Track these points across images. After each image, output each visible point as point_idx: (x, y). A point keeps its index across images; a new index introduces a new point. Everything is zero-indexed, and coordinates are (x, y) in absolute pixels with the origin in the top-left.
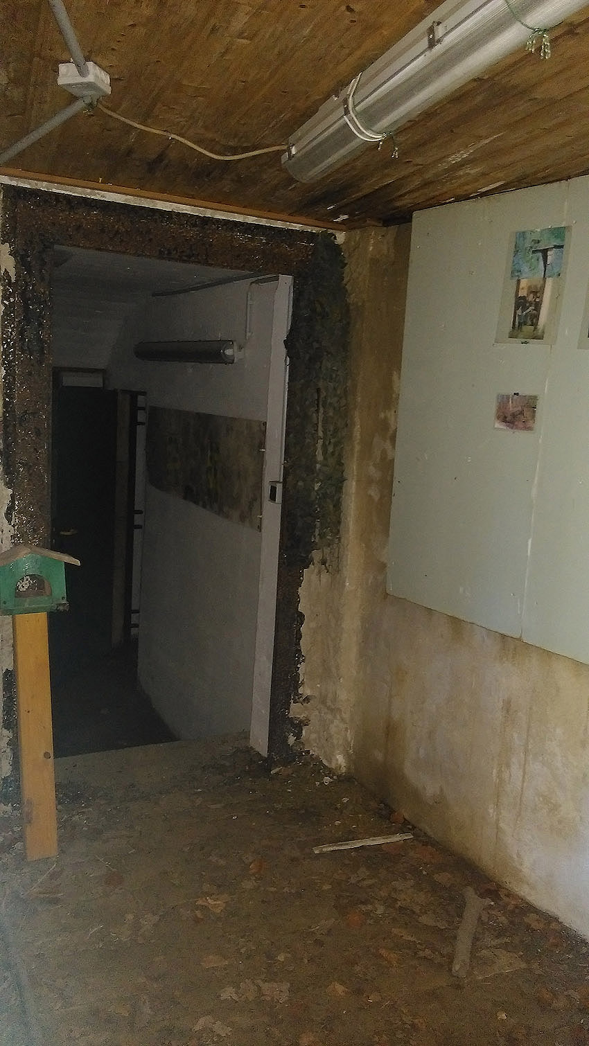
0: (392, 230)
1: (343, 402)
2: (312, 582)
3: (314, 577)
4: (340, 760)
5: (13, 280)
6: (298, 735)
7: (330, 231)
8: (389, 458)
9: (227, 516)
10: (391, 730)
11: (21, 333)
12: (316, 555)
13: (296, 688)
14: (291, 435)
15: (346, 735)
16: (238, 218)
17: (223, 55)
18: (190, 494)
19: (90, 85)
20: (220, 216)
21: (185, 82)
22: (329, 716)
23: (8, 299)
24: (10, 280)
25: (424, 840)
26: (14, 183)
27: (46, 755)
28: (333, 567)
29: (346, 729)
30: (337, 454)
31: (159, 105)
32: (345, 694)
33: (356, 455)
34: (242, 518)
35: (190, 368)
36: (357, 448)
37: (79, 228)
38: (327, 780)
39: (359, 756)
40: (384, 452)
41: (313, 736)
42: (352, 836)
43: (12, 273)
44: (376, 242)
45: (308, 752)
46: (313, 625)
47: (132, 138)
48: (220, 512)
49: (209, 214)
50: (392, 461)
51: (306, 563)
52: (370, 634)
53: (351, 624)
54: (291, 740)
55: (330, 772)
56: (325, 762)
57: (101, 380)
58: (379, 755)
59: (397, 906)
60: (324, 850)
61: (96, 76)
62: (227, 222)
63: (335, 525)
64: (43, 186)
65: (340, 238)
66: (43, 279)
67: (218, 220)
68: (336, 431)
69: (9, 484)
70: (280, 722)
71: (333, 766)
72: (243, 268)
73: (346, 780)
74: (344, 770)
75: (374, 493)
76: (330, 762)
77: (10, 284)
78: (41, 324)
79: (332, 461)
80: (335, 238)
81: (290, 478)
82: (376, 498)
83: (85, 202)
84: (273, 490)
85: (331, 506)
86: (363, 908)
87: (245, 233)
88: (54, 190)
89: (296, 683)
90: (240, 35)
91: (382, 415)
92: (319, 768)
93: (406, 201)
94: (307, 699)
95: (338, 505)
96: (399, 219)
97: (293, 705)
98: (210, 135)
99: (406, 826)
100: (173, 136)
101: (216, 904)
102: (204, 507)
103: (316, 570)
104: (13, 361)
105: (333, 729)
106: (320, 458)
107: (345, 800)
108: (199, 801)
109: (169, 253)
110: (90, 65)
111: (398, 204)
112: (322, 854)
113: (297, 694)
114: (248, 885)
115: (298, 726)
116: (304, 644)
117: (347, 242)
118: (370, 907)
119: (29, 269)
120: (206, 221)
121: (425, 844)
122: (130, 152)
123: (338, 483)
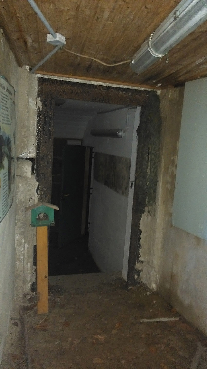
0: (178, 89)
1: (158, 152)
2: (145, 219)
3: (146, 217)
4: (154, 286)
5: (41, 110)
6: (139, 275)
7: (155, 90)
8: (174, 174)
9: (118, 192)
10: (173, 277)
11: (43, 128)
12: (146, 209)
13: (138, 258)
14: (138, 165)
15: (156, 277)
16: (121, 86)
17: (103, 27)
18: (106, 183)
19: (58, 41)
20: (114, 86)
21: (92, 39)
22: (150, 269)
23: (39, 117)
24: (40, 110)
25: (183, 320)
26: (42, 77)
27: (46, 277)
28: (153, 213)
29: (156, 275)
30: (155, 172)
31: (85, 47)
32: (156, 262)
33: (162, 172)
34: (123, 193)
35: (108, 139)
36: (163, 170)
37: (64, 91)
38: (148, 293)
39: (161, 285)
40: (173, 172)
41: (144, 276)
42: (156, 316)
43: (41, 108)
44: (172, 93)
45: (142, 282)
46: (145, 235)
47: (79, 59)
48: (116, 190)
49: (110, 85)
50: (175, 175)
51: (143, 212)
52: (166, 239)
53: (159, 235)
54: (136, 277)
55: (150, 290)
56: (148, 286)
57: (80, 143)
58: (168, 286)
59: (170, 347)
60: (144, 321)
61: (60, 38)
62: (116, 88)
63: (154, 198)
64: (52, 77)
65: (159, 92)
66: (51, 109)
67: (113, 87)
68: (155, 164)
69: (38, 180)
70: (132, 270)
71: (151, 288)
72: (122, 104)
73: (156, 294)
74: (155, 290)
75: (169, 186)
76: (150, 286)
77: (40, 111)
78: (50, 125)
79: (153, 174)
80: (157, 93)
81: (137, 180)
82: (170, 189)
83: (67, 82)
84: (132, 184)
85: (152, 191)
86: (156, 346)
87: (123, 91)
88: (56, 79)
89: (138, 256)
90: (108, 20)
91: (172, 158)
92: (146, 288)
93: (182, 78)
94: (142, 262)
95: (155, 191)
96: (181, 85)
97: (137, 264)
98: (105, 57)
99: (177, 314)
100: (92, 58)
101: (101, 338)
102: (111, 188)
103: (146, 215)
104: (40, 138)
105: (152, 274)
106: (149, 173)
107: (155, 302)
108: (100, 297)
109: (95, 99)
110: (58, 34)
111: (179, 79)
112: (143, 323)
113: (138, 260)
114: (114, 332)
115: (139, 272)
116: (142, 242)
117: (161, 94)
118: (159, 346)
119: (46, 106)
120: (109, 88)
121: (184, 322)
122: (79, 64)
123: (155, 182)
